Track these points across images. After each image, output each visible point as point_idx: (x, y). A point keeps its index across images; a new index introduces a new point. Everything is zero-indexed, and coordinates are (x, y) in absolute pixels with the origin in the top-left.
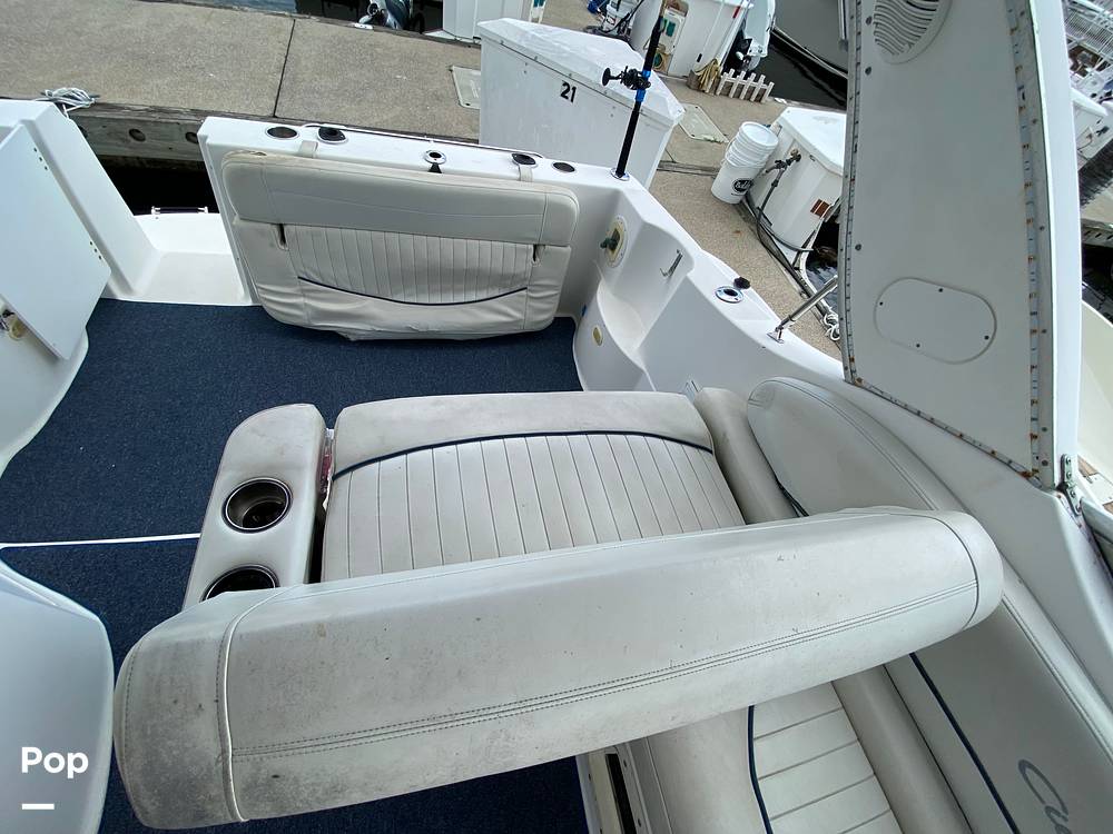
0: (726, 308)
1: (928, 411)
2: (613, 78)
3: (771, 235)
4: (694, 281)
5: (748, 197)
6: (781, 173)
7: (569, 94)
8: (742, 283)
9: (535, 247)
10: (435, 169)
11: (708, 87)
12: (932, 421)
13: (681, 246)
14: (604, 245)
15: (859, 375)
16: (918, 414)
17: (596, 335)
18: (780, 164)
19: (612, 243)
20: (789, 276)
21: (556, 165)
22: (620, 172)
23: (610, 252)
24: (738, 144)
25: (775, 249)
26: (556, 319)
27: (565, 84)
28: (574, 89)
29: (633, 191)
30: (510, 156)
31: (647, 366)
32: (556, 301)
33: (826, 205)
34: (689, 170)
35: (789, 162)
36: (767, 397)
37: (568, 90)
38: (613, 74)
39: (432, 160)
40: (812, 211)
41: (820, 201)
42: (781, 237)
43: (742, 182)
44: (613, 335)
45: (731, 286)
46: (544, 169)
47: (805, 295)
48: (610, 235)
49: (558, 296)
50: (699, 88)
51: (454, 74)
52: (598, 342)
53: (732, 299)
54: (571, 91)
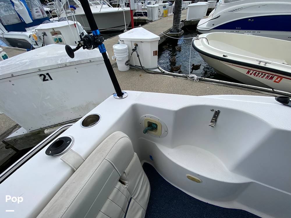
2: (75, 50)
3: (148, 69)
5: (131, 65)
6: (137, 52)
7: (47, 78)
9: (120, 181)
18: (134, 50)
19: (151, 128)
20: (165, 75)
22: (120, 94)
24: (117, 53)
25: (153, 72)
27: (41, 75)
28: (48, 74)
33: (156, 51)
35: (136, 48)
37: (45, 77)
38: (73, 47)
40: (154, 55)
41: (154, 51)
42: (151, 68)
43: (127, 62)
47: (175, 77)
54: (47, 76)
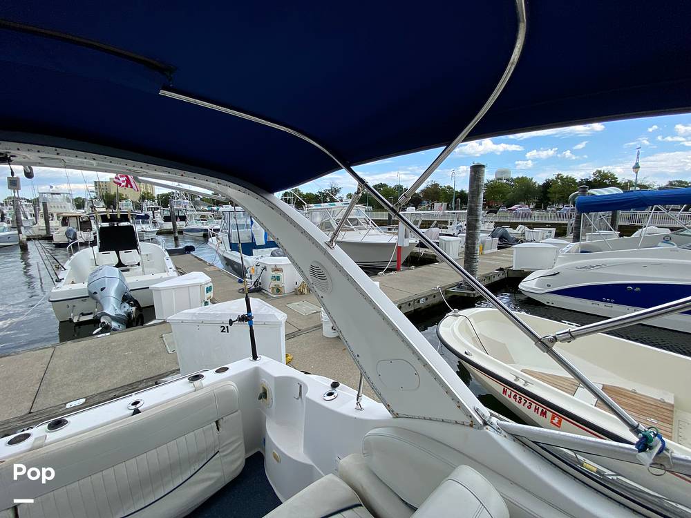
0: (332, 405)
1: (427, 416)
2: (234, 321)
4: (310, 397)
7: (226, 330)
8: (335, 385)
9: (217, 422)
10: (137, 412)
11: (306, 292)
12: (430, 419)
13: (299, 381)
14: (260, 398)
15: (396, 412)
16: (425, 419)
17: (275, 457)
19: (264, 395)
21: (217, 371)
23: (265, 400)
26: (247, 460)
27: (222, 327)
29: (265, 364)
30: (187, 379)
31: (313, 462)
32: (243, 448)
34: (309, 330)
36: (369, 448)
37: (224, 329)
39: (134, 407)
44: (286, 453)
45: (330, 390)
46: (210, 377)
48: (261, 391)
49: (243, 444)
50: (302, 293)
51: (164, 339)
52: (278, 461)
53: (332, 397)
54: (226, 328)
